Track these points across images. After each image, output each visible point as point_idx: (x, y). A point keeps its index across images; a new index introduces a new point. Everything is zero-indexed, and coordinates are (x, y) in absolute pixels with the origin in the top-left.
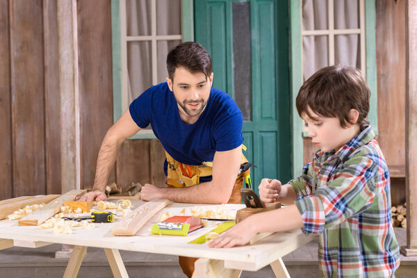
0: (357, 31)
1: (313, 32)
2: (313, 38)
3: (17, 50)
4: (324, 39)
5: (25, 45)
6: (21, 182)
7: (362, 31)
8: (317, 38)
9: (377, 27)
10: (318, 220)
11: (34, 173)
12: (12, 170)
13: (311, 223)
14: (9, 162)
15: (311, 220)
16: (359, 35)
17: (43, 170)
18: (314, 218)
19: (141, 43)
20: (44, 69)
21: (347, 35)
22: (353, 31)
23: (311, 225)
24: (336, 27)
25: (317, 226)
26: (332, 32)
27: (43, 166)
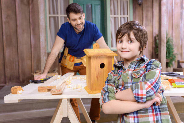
0: (127, 16)
1: (113, 16)
2: (113, 18)
3: (5, 18)
4: (117, 19)
5: (8, 16)
6: (8, 70)
7: (128, 16)
8: (115, 18)
9: (133, 15)
10: (142, 95)
11: (14, 66)
12: (4, 65)
13: (138, 96)
14: (3, 62)
15: (138, 94)
16: (128, 18)
17: (17, 65)
18: (140, 93)
19: (54, 17)
20: (17, 26)
21: (124, 18)
22: (126, 16)
23: (138, 97)
24: (121, 14)
25: (142, 98)
26: (119, 16)
27: (17, 63)
